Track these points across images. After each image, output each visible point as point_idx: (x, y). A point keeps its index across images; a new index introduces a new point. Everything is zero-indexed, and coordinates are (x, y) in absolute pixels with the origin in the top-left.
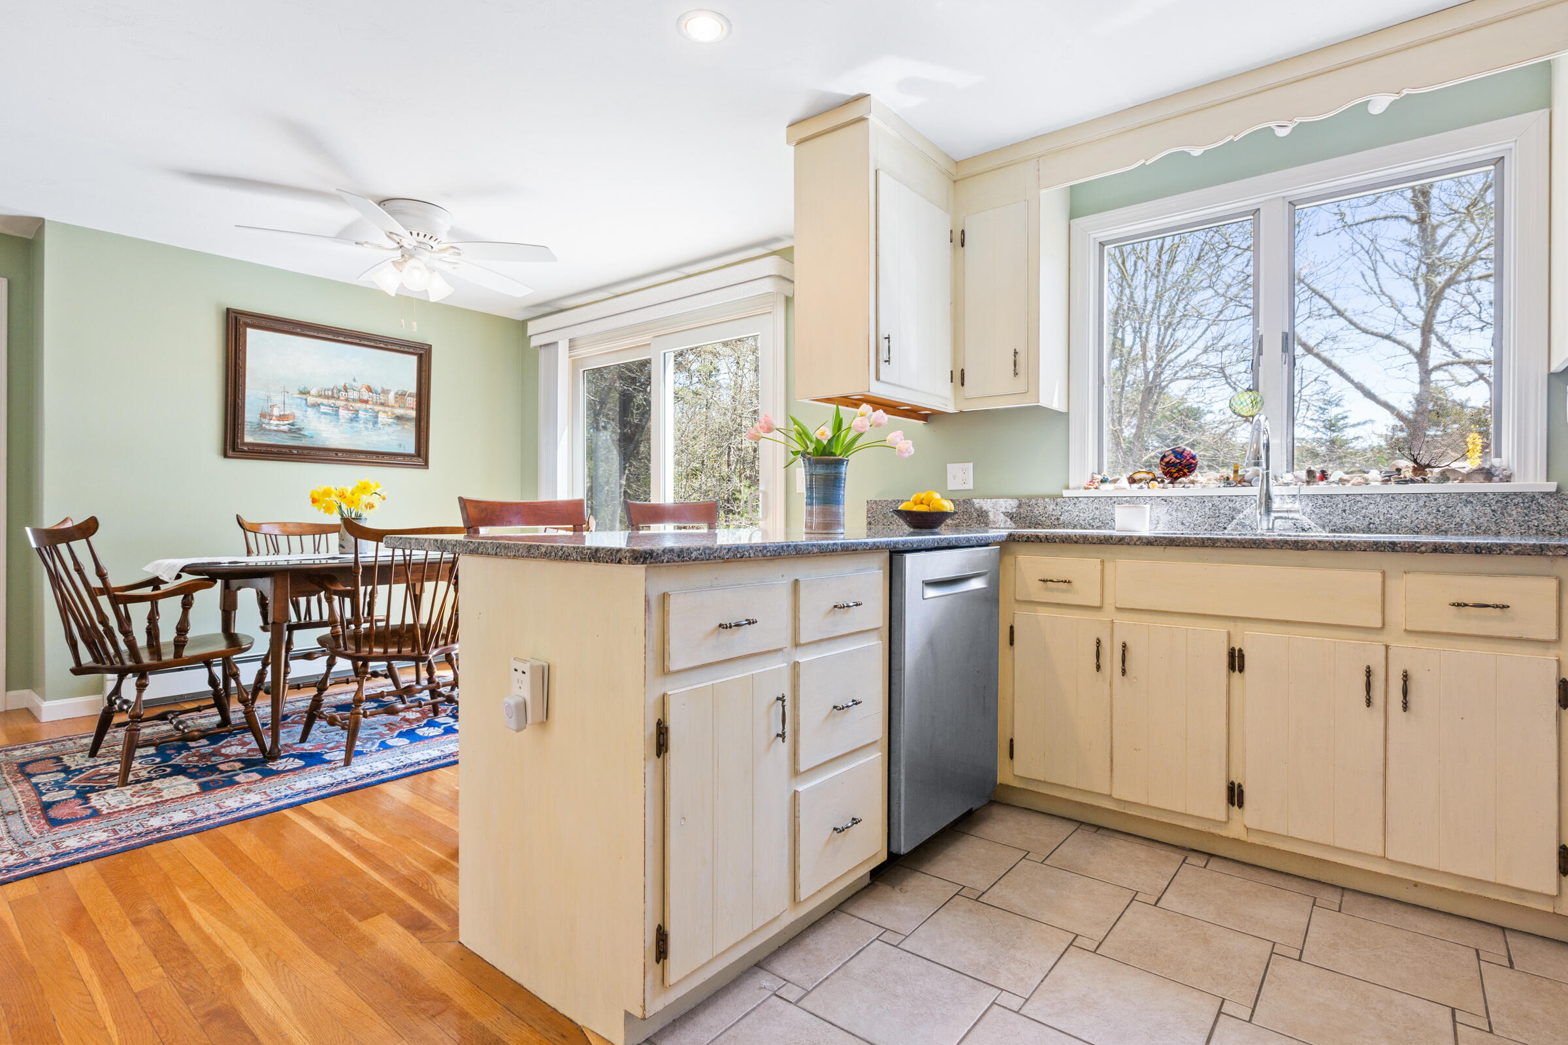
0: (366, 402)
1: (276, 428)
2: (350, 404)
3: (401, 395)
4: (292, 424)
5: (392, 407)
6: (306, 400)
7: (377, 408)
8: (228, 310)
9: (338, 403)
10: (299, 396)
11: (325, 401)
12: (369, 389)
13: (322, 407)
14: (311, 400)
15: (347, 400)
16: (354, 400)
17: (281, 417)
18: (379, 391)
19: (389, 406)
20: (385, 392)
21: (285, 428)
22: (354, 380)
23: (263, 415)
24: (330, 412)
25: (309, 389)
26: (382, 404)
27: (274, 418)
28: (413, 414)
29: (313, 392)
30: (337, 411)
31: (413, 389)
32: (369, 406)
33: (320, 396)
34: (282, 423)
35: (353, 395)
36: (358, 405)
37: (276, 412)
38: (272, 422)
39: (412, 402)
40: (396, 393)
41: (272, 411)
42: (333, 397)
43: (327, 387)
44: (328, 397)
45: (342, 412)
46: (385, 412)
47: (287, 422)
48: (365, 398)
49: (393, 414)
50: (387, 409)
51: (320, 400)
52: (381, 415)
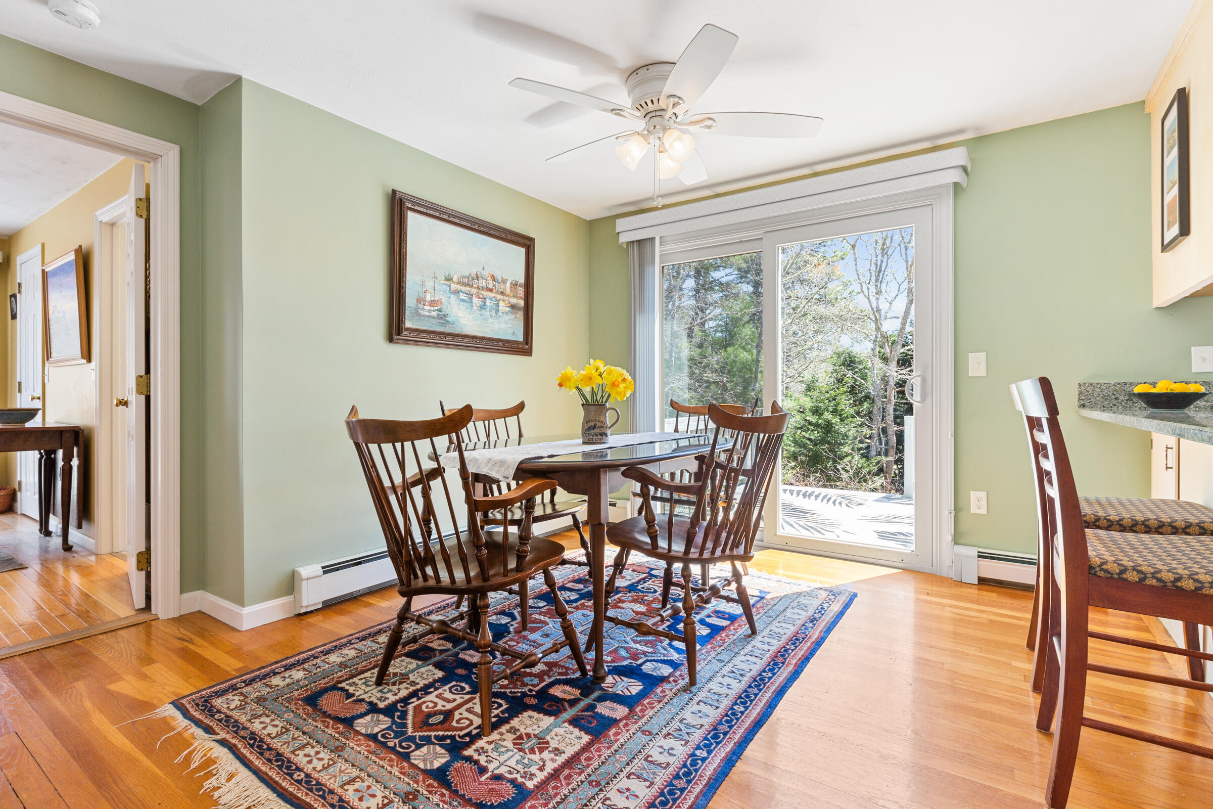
0: (491, 290)
1: (428, 314)
2: (480, 292)
3: (515, 285)
4: (440, 310)
5: (509, 296)
6: (450, 286)
7: (499, 297)
8: (394, 192)
9: (474, 291)
10: (445, 282)
11: (463, 288)
12: (493, 278)
13: (461, 294)
14: (454, 286)
15: (478, 288)
16: (483, 288)
17: (433, 303)
18: (500, 281)
19: (506, 295)
20: (504, 281)
21: (434, 314)
22: (483, 269)
23: (419, 301)
24: (466, 299)
25: (452, 275)
26: (502, 293)
27: (427, 303)
28: (522, 303)
29: (455, 279)
30: (471, 298)
31: (522, 280)
32: (493, 295)
33: (459, 283)
34: (432, 308)
35: (482, 283)
36: (486, 293)
37: (429, 298)
38: (425, 307)
39: (521, 291)
40: (511, 283)
41: (425, 296)
42: (469, 285)
43: (464, 274)
44: (465, 285)
45: (475, 300)
46: (504, 301)
47: (436, 308)
48: (490, 286)
49: (509, 302)
50: (506, 298)
51: (459, 287)
52: (501, 303)
